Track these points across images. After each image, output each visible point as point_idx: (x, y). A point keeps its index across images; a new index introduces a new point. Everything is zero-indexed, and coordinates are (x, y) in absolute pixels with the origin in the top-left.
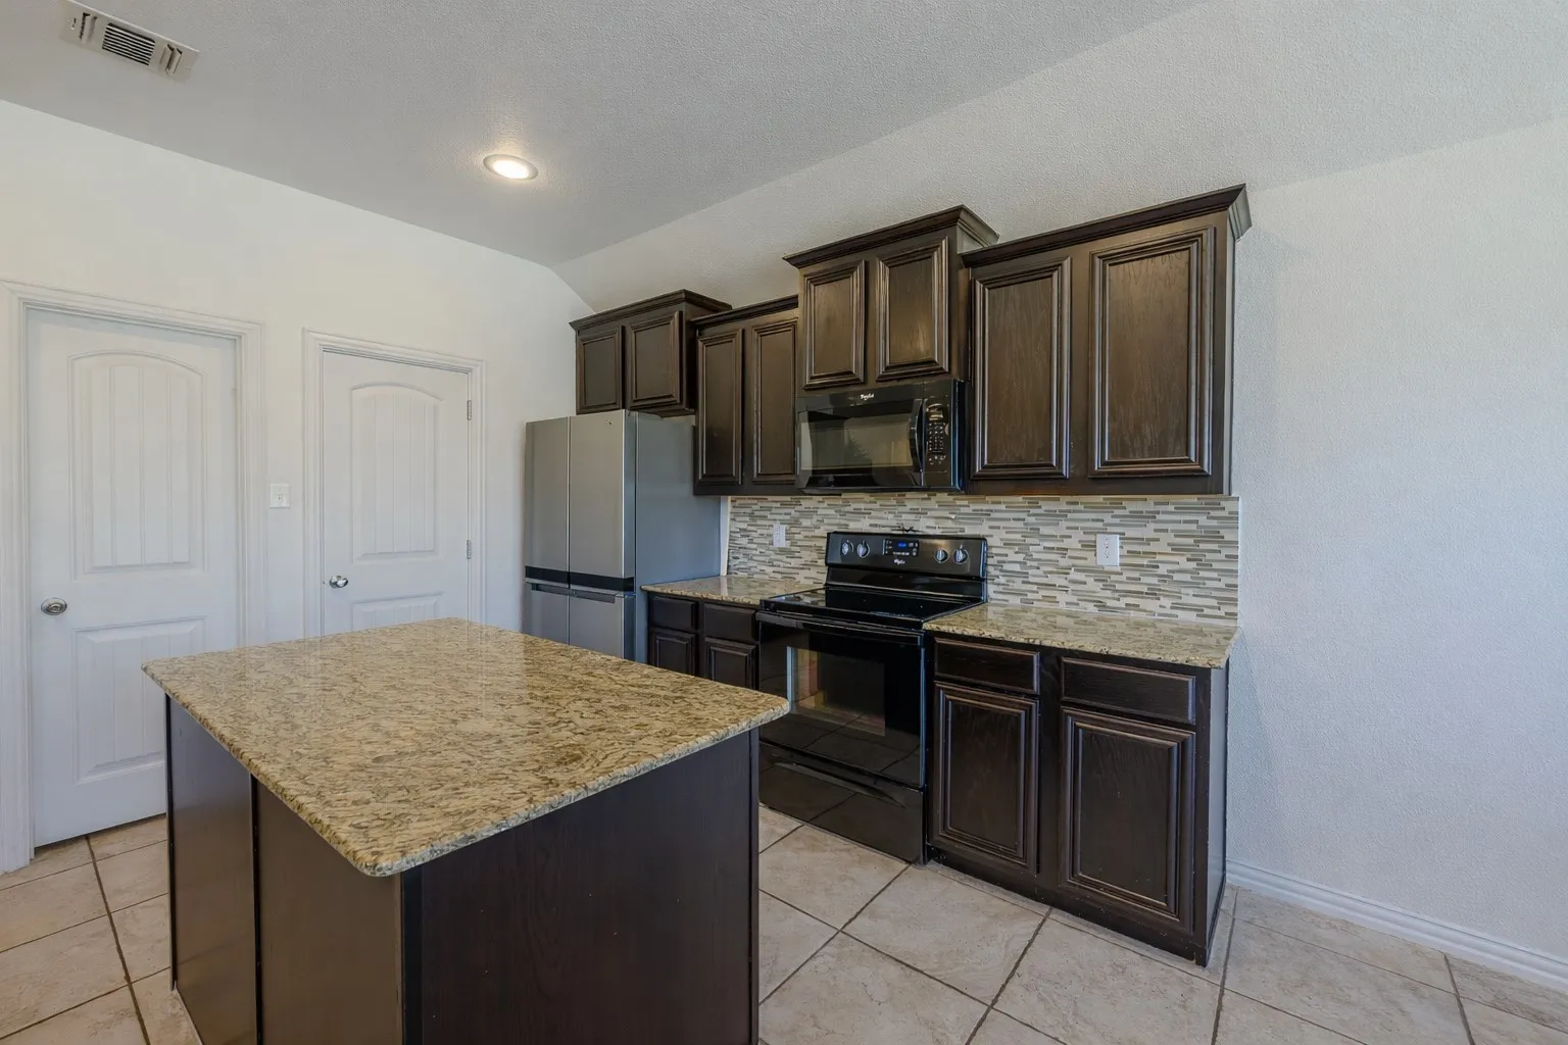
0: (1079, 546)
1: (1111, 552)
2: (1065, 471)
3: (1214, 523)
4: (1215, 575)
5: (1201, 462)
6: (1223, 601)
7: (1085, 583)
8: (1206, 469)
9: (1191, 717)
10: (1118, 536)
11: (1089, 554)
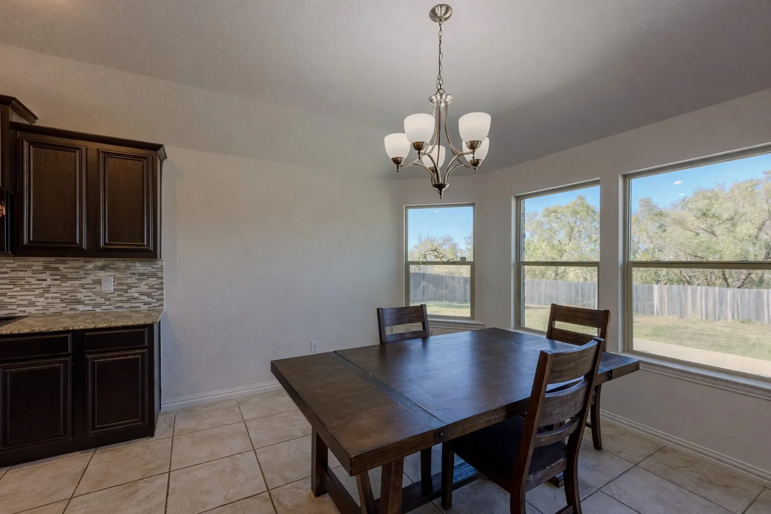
0: (91, 282)
1: (109, 285)
2: (84, 246)
3: (155, 270)
4: (155, 290)
5: (149, 246)
6: (158, 300)
7: (96, 300)
8: (151, 249)
9: (146, 344)
10: (112, 277)
11: (98, 286)
